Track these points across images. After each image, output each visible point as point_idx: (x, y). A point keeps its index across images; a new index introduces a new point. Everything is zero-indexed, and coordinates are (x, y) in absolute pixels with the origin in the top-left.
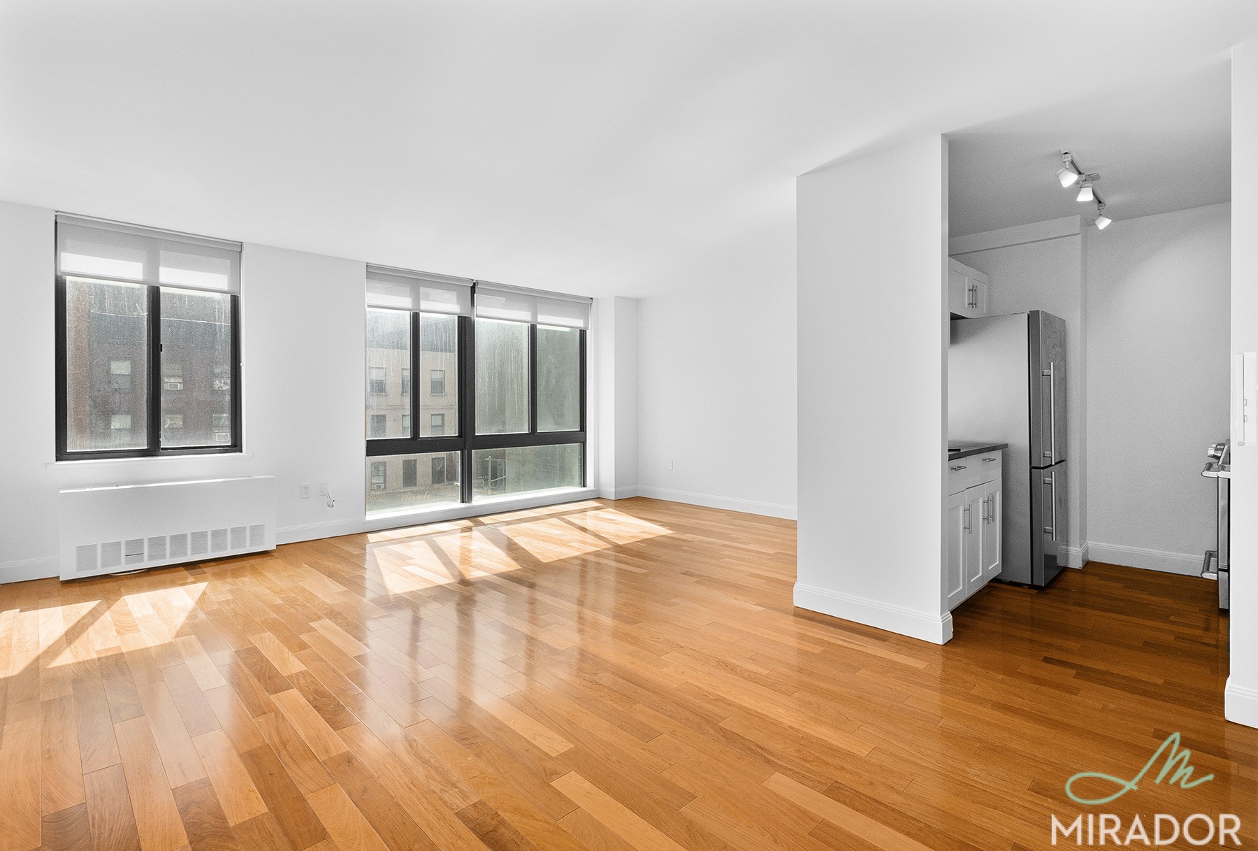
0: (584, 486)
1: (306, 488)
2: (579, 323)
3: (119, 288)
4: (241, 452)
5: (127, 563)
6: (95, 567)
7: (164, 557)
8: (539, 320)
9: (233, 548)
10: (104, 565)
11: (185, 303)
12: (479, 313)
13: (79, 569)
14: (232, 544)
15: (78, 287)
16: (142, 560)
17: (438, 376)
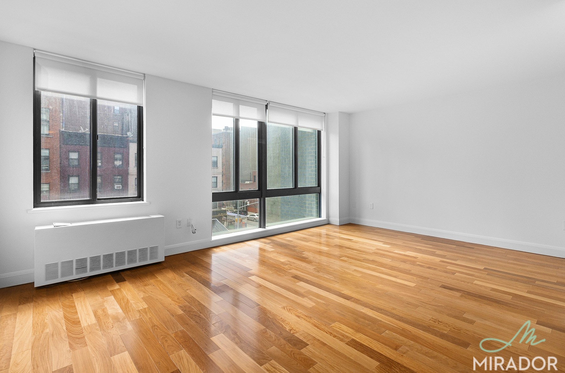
0: (320, 217)
1: (180, 222)
2: (318, 127)
3: (73, 101)
4: (143, 201)
5: (77, 273)
6: (57, 277)
7: (99, 268)
8: (300, 125)
9: (140, 261)
10: (63, 276)
11: (111, 111)
12: (270, 120)
13: (47, 279)
14: (140, 259)
15: (49, 98)
16: (86, 271)
17: (215, 159)
